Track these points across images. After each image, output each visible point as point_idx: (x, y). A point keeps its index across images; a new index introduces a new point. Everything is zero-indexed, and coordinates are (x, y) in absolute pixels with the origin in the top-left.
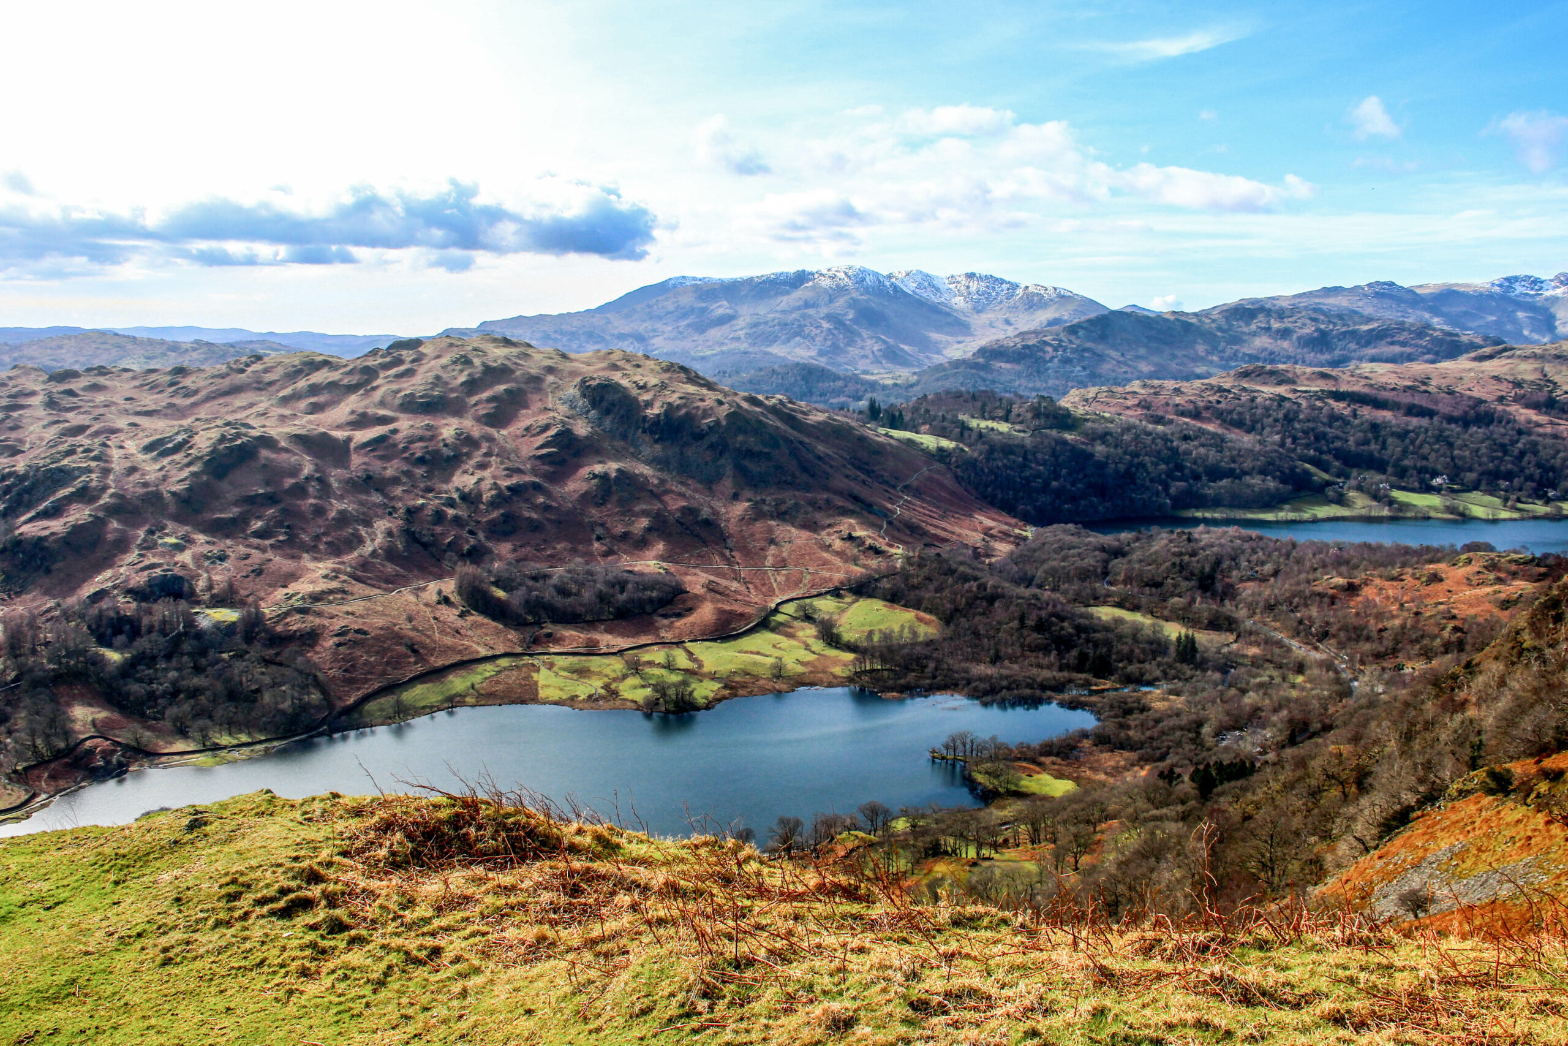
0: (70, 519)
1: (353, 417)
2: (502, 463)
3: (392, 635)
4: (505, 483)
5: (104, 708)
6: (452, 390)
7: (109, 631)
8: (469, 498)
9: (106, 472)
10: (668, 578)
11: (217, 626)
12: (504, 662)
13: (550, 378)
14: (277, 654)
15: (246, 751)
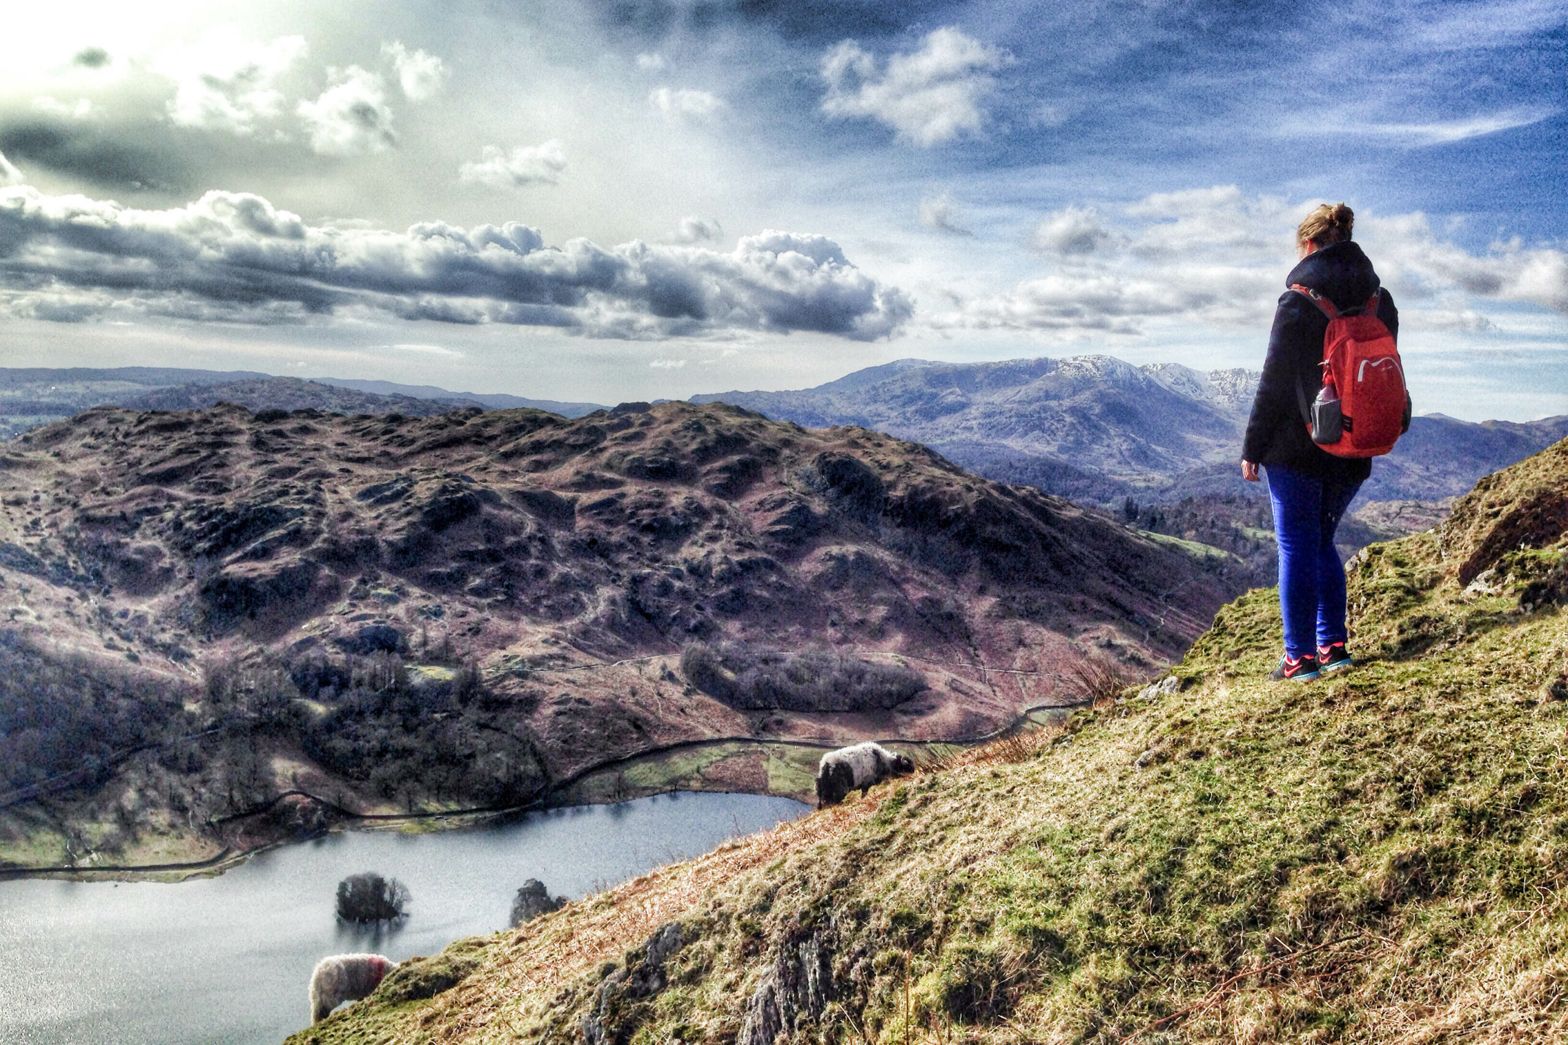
0: (280, 562)
1: (576, 478)
2: (733, 537)
3: (614, 708)
4: (735, 558)
5: (304, 761)
6: (684, 457)
7: (316, 682)
8: (698, 571)
9: (320, 515)
10: (907, 672)
11: (431, 683)
12: (731, 747)
13: (786, 452)
14: (494, 718)
15: (455, 820)
